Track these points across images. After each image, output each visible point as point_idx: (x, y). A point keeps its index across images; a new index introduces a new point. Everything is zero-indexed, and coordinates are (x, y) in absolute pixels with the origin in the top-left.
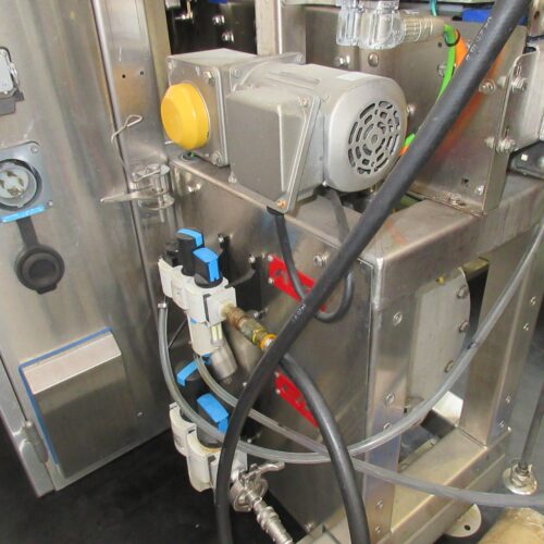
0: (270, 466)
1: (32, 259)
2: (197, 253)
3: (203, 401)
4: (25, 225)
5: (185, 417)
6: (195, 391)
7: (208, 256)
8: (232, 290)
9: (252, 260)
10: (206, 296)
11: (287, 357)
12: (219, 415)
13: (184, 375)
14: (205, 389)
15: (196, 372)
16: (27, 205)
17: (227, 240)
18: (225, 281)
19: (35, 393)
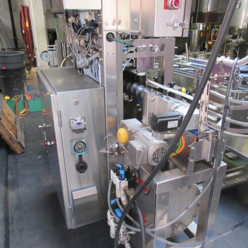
0: (131, 232)
1: (81, 165)
2: (120, 171)
3: (116, 210)
4: (80, 156)
5: (111, 214)
6: (115, 207)
7: (122, 172)
8: (127, 182)
9: (133, 175)
10: (120, 182)
11: (135, 201)
12: (120, 215)
13: (113, 202)
14: (117, 207)
15: (116, 202)
16: (82, 152)
17: (129, 168)
18: (126, 179)
19: (74, 199)
